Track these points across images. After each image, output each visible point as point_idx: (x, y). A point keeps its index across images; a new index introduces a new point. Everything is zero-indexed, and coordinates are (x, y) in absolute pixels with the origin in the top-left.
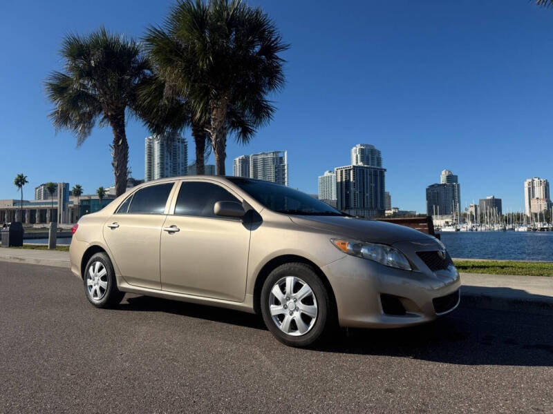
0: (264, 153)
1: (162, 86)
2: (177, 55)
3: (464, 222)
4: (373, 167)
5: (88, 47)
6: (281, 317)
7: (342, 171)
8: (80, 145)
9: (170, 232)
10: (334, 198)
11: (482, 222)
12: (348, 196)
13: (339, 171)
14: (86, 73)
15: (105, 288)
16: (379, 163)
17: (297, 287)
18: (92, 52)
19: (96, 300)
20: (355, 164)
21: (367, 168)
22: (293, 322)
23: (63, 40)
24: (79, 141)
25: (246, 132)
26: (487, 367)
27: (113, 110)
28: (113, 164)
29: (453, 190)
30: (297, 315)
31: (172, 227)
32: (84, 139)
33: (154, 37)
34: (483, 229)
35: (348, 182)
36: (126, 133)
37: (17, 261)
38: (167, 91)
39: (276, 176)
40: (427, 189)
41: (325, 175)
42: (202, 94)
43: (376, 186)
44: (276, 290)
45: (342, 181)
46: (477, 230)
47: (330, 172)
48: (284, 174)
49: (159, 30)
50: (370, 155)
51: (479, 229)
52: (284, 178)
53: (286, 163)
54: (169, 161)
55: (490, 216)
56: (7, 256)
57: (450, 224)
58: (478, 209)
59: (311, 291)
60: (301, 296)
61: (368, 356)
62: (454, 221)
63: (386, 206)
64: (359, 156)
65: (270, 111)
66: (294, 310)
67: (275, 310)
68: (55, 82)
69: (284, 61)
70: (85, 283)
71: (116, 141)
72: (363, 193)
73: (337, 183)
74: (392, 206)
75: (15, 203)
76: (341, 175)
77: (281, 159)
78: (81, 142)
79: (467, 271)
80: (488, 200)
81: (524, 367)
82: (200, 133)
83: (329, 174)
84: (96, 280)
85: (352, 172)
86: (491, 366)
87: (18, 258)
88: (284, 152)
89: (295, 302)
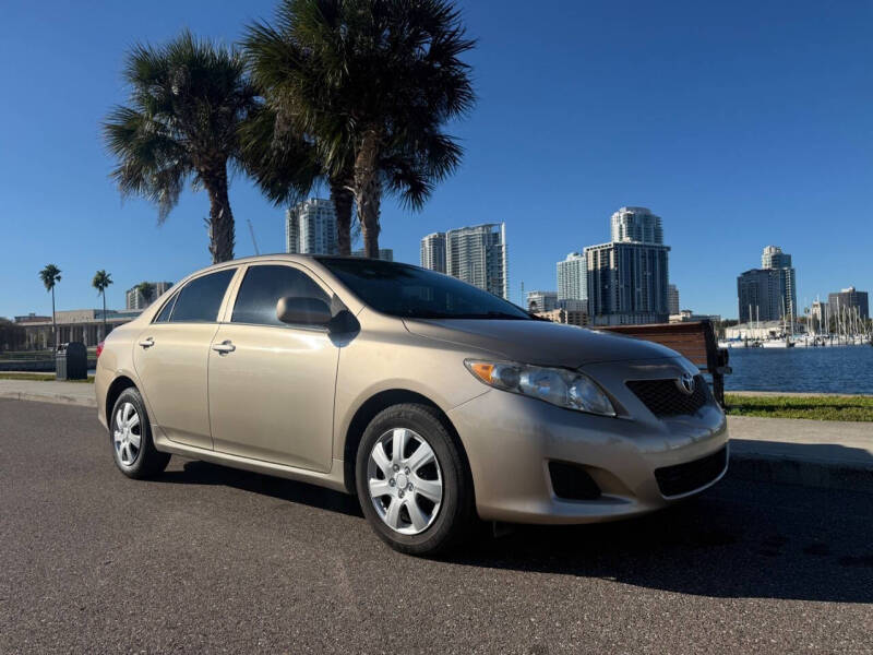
0: (468, 228)
1: (273, 117)
2: (293, 66)
3: (802, 331)
4: (647, 243)
5: (164, 63)
6: (386, 500)
7: (595, 253)
8: (163, 220)
9: (222, 352)
10: (583, 296)
11: (832, 331)
12: (605, 293)
13: (591, 253)
14: (164, 106)
15: (138, 446)
16: (658, 237)
17: (411, 447)
18: (171, 72)
19: (126, 465)
20: (617, 240)
21: (637, 245)
22: (404, 509)
23: (127, 55)
24: (161, 215)
25: (417, 192)
26: (752, 601)
27: (207, 162)
28: (211, 249)
29: (784, 280)
30: (410, 498)
31: (224, 343)
32: (168, 212)
33: (258, 40)
34: (835, 342)
35: (606, 270)
36: (230, 200)
37: (65, 402)
38: (280, 127)
39: (488, 264)
40: (739, 279)
41: (568, 260)
42: (333, 128)
43: (653, 274)
44: (378, 452)
45: (595, 269)
46: (823, 344)
47: (577, 254)
48: (501, 261)
49: (266, 26)
50: (643, 226)
51: (828, 343)
52: (501, 268)
53: (503, 242)
54: (322, 245)
55: (847, 322)
56: (53, 394)
57: (778, 335)
58: (827, 310)
59: (432, 454)
60: (417, 464)
61: (532, 575)
62: (785, 330)
63: (671, 306)
64: (624, 226)
65: (455, 154)
66: (405, 489)
67: (377, 487)
68: (120, 123)
69: (468, 66)
70: (112, 437)
71: (215, 212)
72: (631, 287)
73: (588, 272)
74: (681, 308)
75: (97, 314)
76: (595, 259)
77: (496, 237)
78: (164, 215)
79: (774, 414)
80: (844, 294)
81: (826, 604)
82: (343, 196)
83: (574, 258)
84: (126, 433)
85: (612, 253)
86: (761, 601)
87: (65, 397)
88: (500, 225)
89: (407, 473)
